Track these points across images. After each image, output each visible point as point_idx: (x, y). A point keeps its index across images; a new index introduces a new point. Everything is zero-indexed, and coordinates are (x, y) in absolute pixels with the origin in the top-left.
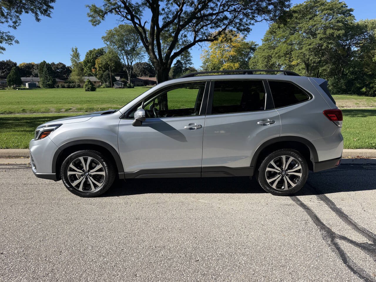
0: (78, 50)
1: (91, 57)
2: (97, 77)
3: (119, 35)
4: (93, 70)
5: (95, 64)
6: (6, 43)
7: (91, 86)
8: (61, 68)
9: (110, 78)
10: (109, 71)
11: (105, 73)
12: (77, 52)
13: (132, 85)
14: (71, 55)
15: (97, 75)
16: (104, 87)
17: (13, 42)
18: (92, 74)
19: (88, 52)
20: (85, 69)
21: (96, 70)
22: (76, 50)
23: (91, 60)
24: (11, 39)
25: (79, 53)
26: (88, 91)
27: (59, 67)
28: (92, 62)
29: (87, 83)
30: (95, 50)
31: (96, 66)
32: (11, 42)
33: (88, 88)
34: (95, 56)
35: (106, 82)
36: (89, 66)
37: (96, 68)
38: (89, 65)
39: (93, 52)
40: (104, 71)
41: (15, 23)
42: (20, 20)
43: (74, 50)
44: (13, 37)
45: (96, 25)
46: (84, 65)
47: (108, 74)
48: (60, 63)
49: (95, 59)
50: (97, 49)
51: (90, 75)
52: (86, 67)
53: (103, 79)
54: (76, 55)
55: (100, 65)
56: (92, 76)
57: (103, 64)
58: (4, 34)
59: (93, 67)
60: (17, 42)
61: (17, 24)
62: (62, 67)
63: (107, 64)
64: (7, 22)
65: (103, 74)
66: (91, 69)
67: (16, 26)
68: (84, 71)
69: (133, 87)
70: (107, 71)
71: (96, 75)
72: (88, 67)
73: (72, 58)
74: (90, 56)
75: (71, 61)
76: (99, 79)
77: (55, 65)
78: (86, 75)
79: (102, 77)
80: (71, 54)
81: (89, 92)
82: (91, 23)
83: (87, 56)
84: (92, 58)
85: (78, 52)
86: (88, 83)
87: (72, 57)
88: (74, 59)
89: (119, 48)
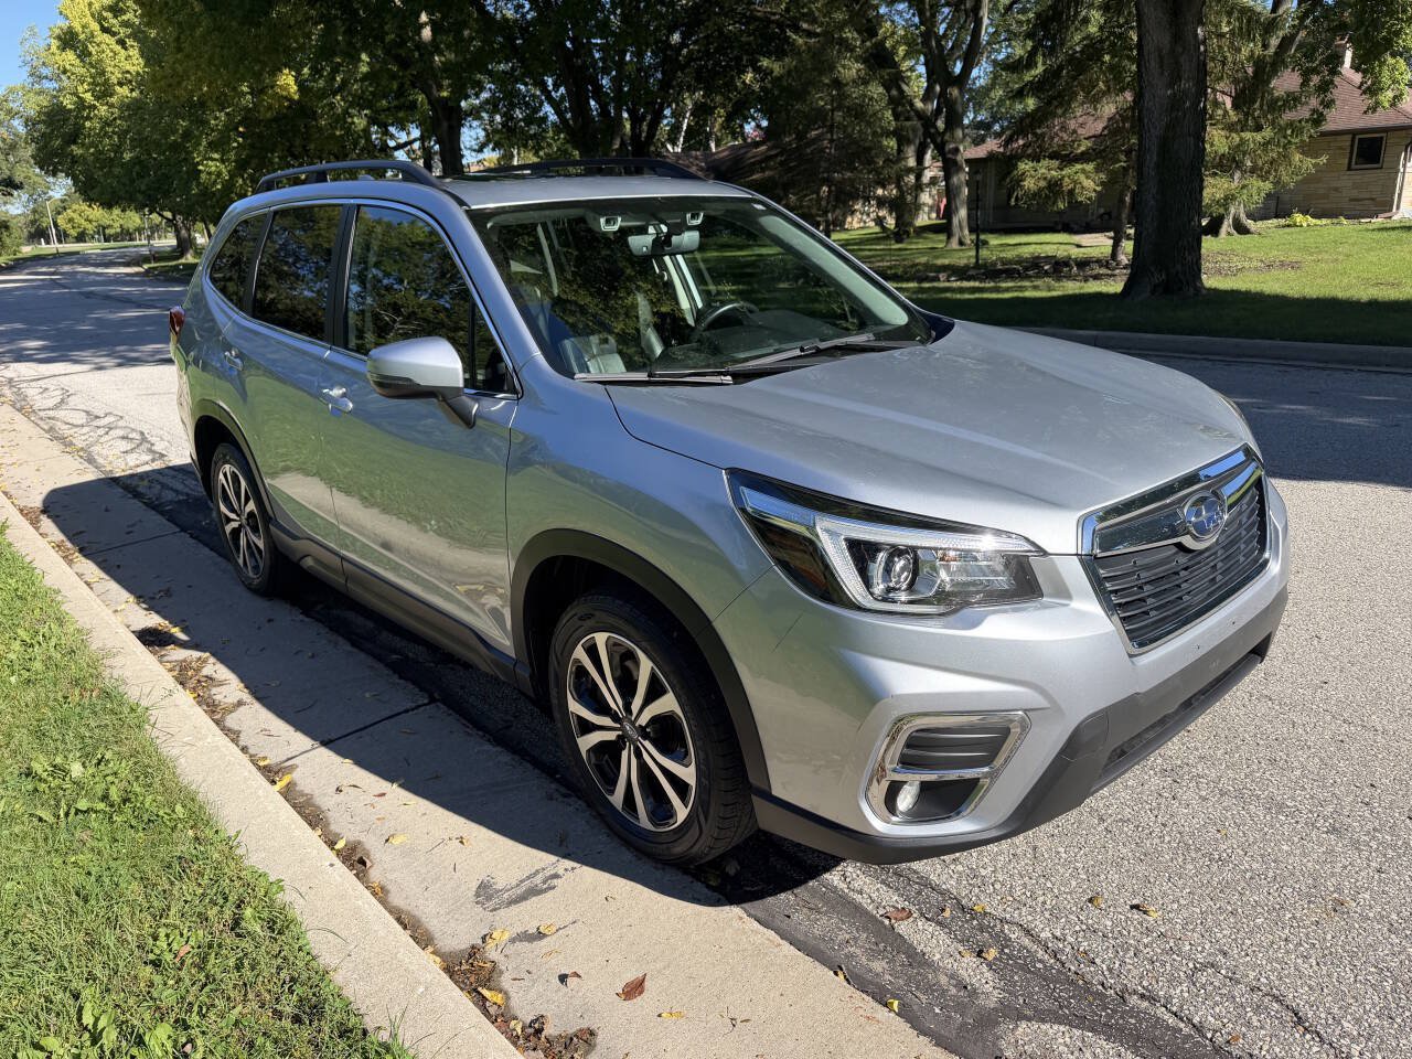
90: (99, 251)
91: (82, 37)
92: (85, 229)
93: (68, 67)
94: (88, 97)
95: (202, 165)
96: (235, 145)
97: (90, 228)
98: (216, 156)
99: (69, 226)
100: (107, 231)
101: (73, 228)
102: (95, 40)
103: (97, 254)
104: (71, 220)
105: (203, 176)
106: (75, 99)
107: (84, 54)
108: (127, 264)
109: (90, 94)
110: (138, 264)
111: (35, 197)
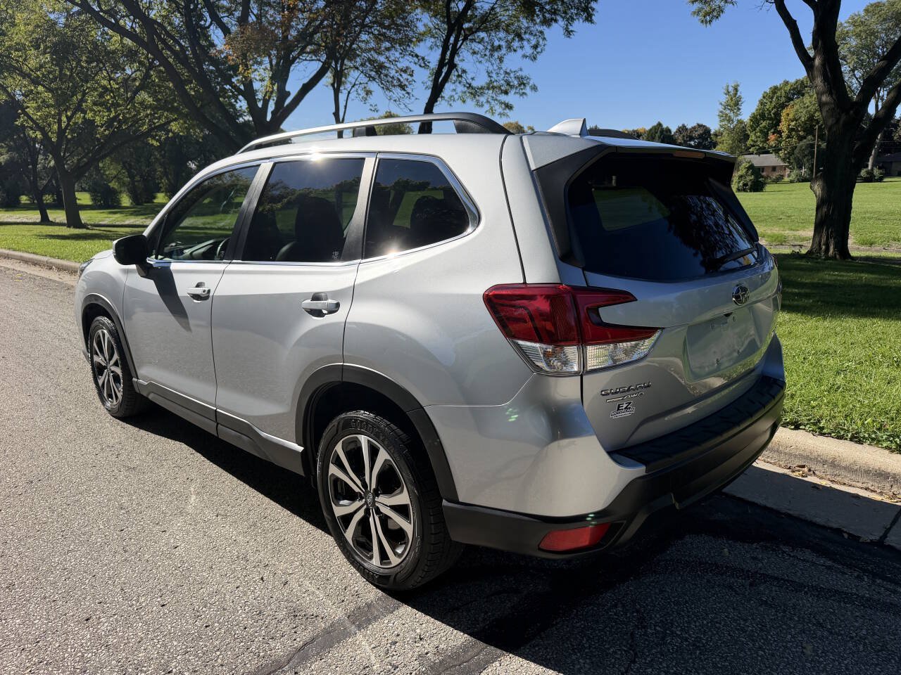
0: (739, 88)
1: (773, 104)
2: (779, 157)
3: (860, 35)
4: (772, 137)
5: (780, 122)
6: (515, 93)
7: (753, 177)
8: (700, 136)
9: (813, 157)
10: (814, 136)
11: (801, 143)
12: (736, 94)
13: (877, 172)
14: (721, 104)
15: (781, 150)
16: (792, 182)
17: (528, 90)
18: (769, 148)
19: (768, 92)
20: (753, 137)
21: (781, 136)
22: (736, 90)
23: (770, 112)
24: (524, 84)
25: (742, 95)
26: (744, 190)
27: (695, 134)
28: (773, 115)
29: (744, 171)
30: (786, 83)
31: (783, 126)
32: (523, 91)
33: (745, 185)
34: (783, 100)
35: (800, 168)
36: (765, 127)
37: (780, 133)
38: (764, 124)
39: (781, 89)
40: (801, 138)
41: (535, 47)
42: (544, 39)
43: (731, 89)
44: (528, 78)
45: (710, 21)
46: (751, 126)
47: (812, 146)
48: (698, 125)
49: (783, 108)
50: (792, 80)
51: (763, 151)
52: (755, 130)
53: (795, 159)
54: (735, 103)
55: (793, 123)
56: (768, 152)
57: (803, 119)
58: (512, 75)
59: (772, 130)
60: (534, 88)
61: (539, 50)
62: (702, 134)
63: (811, 118)
64: (522, 47)
65: (796, 147)
66: (766, 135)
67: (538, 53)
68: (749, 142)
69: (880, 180)
70: (810, 137)
71: (777, 150)
72: (761, 131)
73: (721, 112)
74: (771, 102)
75: (718, 119)
76: (784, 160)
77: (687, 129)
78: (751, 150)
79: (791, 153)
80: (721, 101)
81: (745, 193)
82: (697, 19)
83: (762, 103)
84: (775, 107)
85: (739, 94)
86: (747, 172)
87: (721, 108)
88: (728, 112)
89: (854, 72)
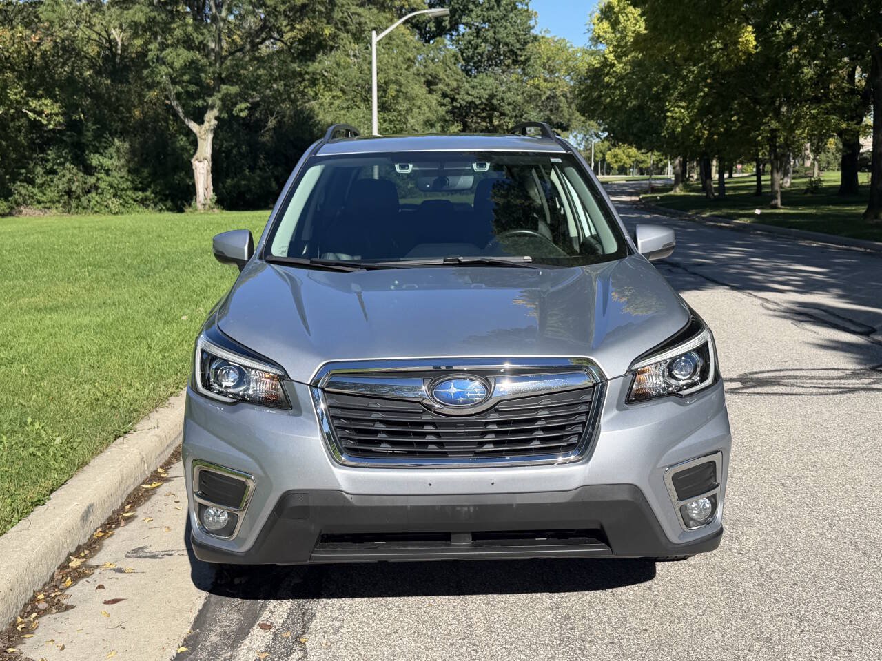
90: (624, 182)
91: (616, 9)
92: (624, 163)
93: (602, 34)
94: (611, 57)
95: (671, 111)
96: (702, 94)
97: (628, 162)
98: (683, 104)
99: (614, 160)
100: (641, 165)
101: (616, 162)
102: (626, 11)
103: (619, 185)
104: (616, 156)
105: (669, 120)
106: (602, 59)
107: (615, 24)
108: (630, 194)
109: (612, 55)
110: (637, 194)
111: (588, 136)
